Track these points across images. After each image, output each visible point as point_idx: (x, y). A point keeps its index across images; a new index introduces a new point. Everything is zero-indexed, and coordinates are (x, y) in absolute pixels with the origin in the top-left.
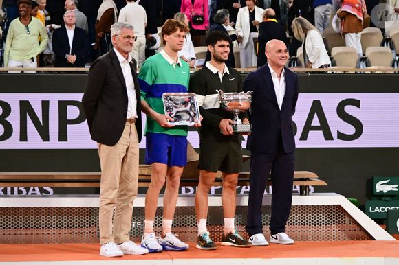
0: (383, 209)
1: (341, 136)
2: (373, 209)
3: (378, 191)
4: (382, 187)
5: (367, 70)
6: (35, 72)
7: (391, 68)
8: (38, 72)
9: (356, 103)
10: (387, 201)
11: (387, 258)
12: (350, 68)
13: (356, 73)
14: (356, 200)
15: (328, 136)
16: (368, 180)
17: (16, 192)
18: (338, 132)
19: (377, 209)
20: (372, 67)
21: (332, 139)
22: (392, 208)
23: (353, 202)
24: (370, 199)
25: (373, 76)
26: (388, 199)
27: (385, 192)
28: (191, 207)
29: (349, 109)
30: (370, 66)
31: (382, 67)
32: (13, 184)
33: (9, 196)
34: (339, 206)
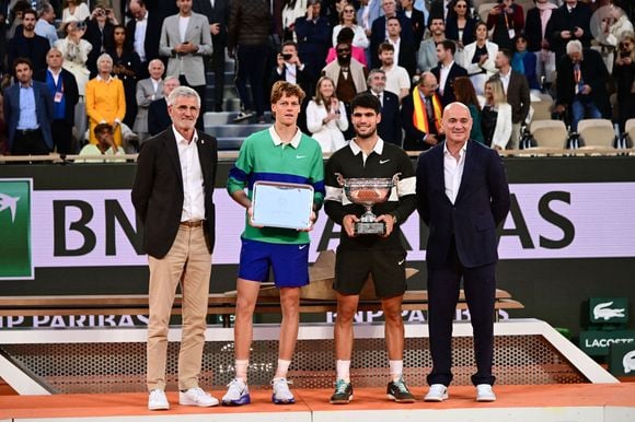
0: (603, 343)
1: (545, 243)
2: (590, 343)
3: (596, 317)
4: (603, 312)
5: (580, 152)
6: (124, 161)
7: (613, 149)
8: (128, 160)
9: (565, 197)
10: (610, 331)
11: (607, 407)
12: (557, 149)
13: (565, 156)
14: (566, 330)
15: (527, 243)
16: (584, 302)
17: (101, 323)
18: (541, 237)
19: (595, 343)
20: (587, 148)
21: (532, 247)
22: (617, 341)
23: (562, 333)
24: (587, 330)
25: (588, 160)
26: (610, 328)
27: (607, 318)
28: (330, 341)
29: (556, 206)
30: (584, 145)
31: (600, 148)
32: (96, 311)
33: (92, 328)
34: (541, 336)
